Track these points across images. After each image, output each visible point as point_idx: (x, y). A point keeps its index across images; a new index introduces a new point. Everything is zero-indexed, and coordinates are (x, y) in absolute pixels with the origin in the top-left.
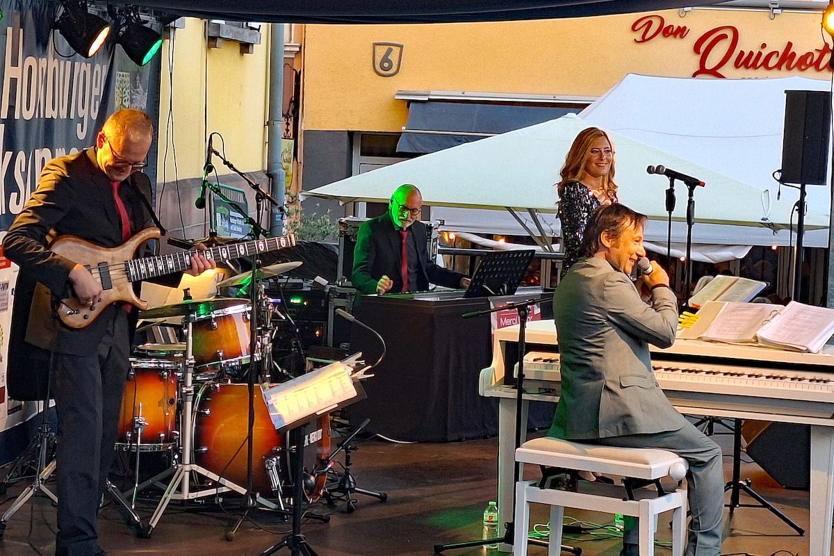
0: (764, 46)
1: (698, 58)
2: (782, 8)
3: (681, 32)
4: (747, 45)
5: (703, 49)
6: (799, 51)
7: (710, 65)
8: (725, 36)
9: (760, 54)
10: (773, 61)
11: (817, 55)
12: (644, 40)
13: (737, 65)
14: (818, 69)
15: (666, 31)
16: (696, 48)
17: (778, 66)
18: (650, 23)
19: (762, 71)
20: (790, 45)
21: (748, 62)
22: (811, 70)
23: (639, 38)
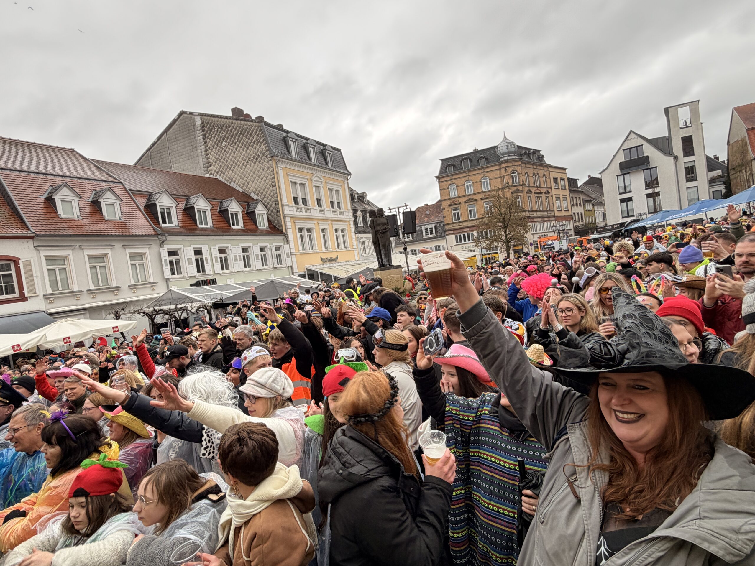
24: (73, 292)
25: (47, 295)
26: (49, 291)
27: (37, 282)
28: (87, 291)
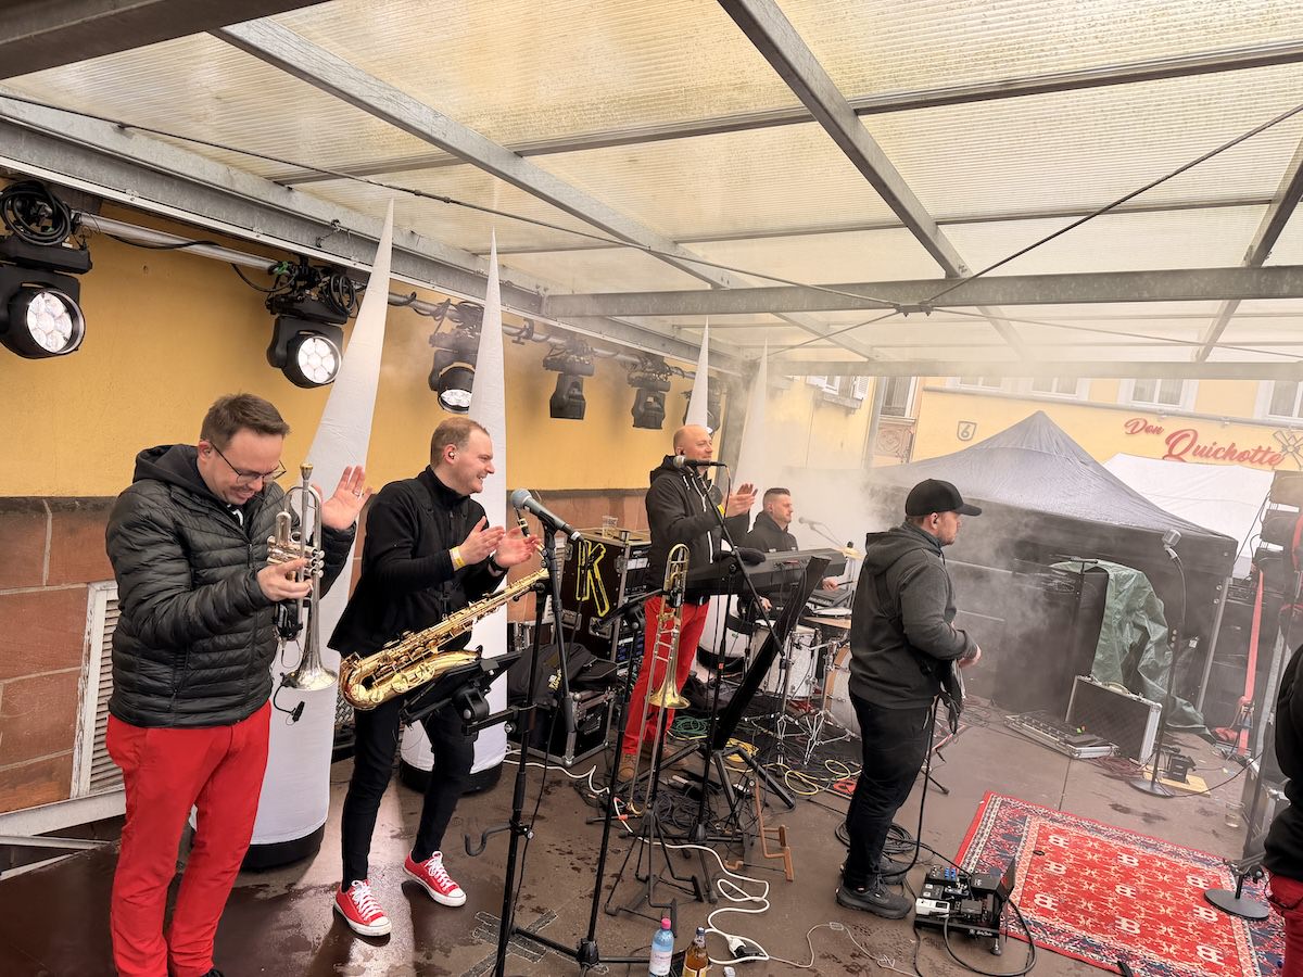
0: (1215, 444)
1: (1168, 447)
3: (1158, 431)
4: (1203, 442)
5: (1171, 442)
7: (1175, 452)
8: (1188, 435)
9: (1211, 448)
11: (1252, 453)
12: (1132, 433)
13: (1194, 454)
15: (1148, 429)
16: (1167, 441)
18: (1137, 424)
19: (1211, 460)
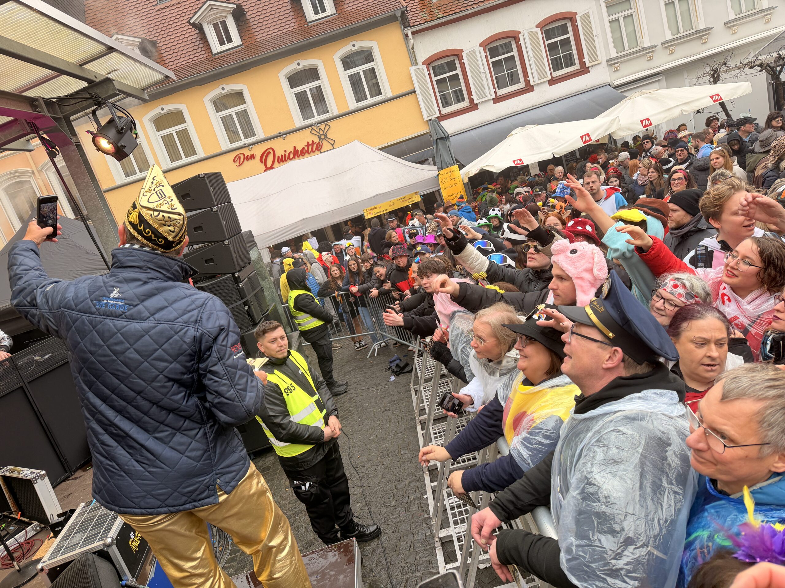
0: (285, 151)
1: (263, 165)
2: (286, 134)
3: (253, 157)
4: (279, 153)
5: (263, 160)
6: (299, 148)
7: (269, 165)
8: (269, 153)
9: (285, 155)
10: (292, 156)
11: (306, 148)
12: (240, 165)
13: (279, 162)
14: (309, 153)
15: (248, 158)
16: (261, 161)
17: (294, 157)
18: (240, 157)
19: (289, 161)
20: (295, 147)
21: (282, 160)
22: (307, 154)
23: (237, 164)
24: (644, 49)
25: (611, 59)
26: (614, 54)
27: (599, 43)
28: (663, 44)
